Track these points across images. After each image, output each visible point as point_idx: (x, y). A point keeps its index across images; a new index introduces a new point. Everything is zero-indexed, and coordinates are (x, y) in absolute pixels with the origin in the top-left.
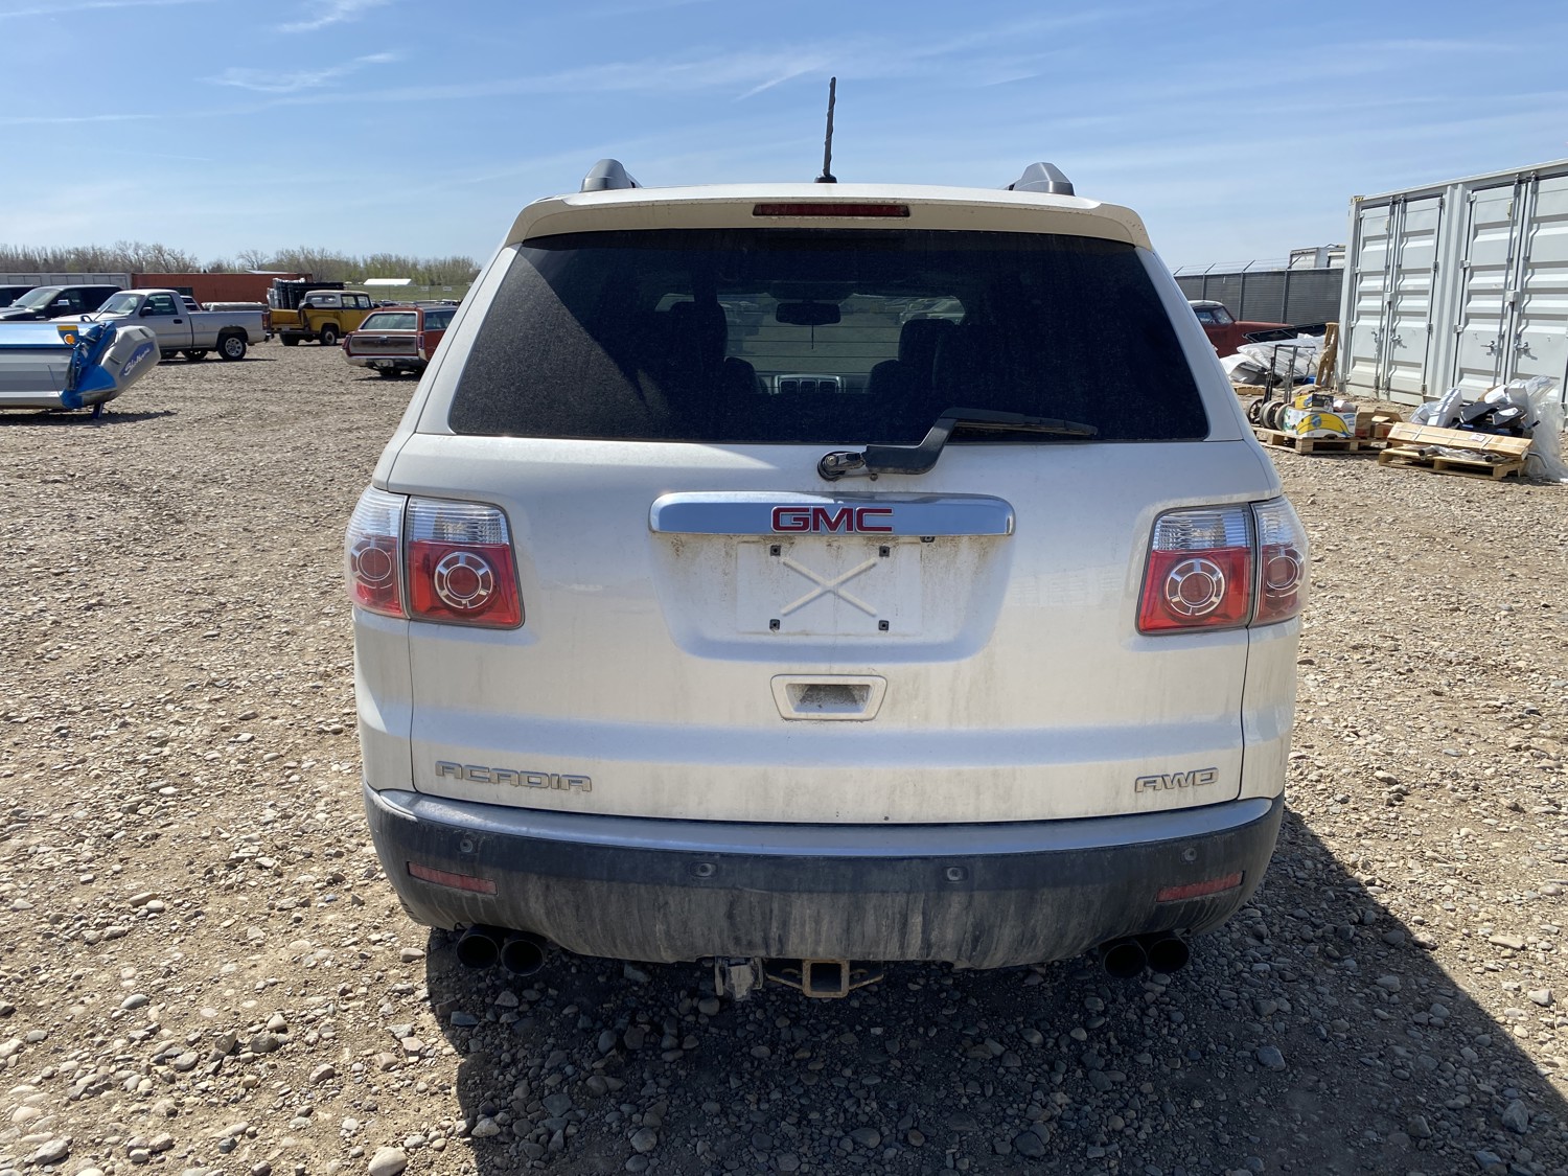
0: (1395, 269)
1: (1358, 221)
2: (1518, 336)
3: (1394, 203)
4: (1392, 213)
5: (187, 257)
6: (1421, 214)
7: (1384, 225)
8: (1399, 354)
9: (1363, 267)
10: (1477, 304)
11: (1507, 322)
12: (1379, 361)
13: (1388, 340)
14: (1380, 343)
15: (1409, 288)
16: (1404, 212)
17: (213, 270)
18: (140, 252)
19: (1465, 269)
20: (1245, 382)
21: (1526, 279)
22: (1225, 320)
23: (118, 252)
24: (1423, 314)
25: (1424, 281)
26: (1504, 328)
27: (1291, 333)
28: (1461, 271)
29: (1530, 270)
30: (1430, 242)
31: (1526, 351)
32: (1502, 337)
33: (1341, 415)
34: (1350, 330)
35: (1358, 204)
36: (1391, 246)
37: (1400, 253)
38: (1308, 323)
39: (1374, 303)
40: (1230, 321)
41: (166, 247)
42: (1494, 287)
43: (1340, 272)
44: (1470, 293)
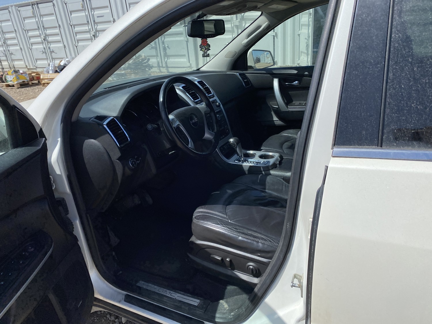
0: (1, 32)
2: (49, 48)
6: (3, 15)
8: (13, 57)
11: (44, 44)
12: (8, 60)
13: (8, 54)
15: (9, 37)
24: (17, 45)
25: (13, 35)
30: (10, 23)
31: (53, 52)
32: (45, 49)
33: (24, 75)
42: (36, 35)
44: (30, 37)
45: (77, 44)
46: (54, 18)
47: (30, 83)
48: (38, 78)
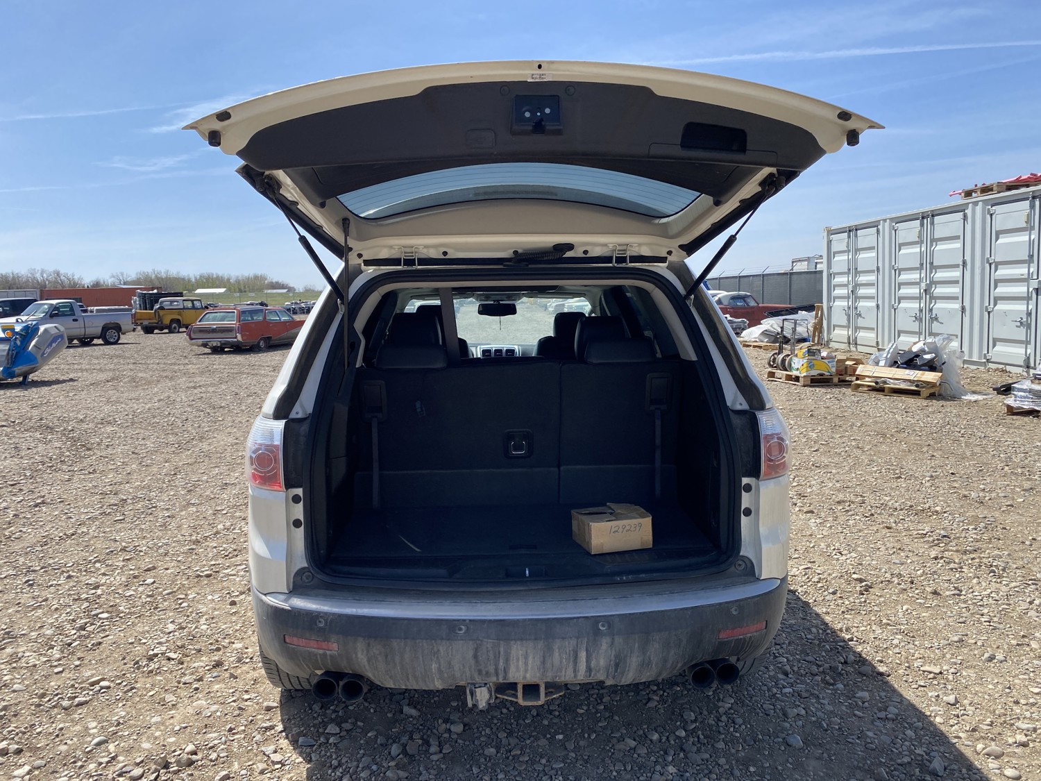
0: (854, 270)
1: (829, 242)
2: (931, 310)
3: (850, 231)
4: (849, 237)
5: (76, 277)
6: (866, 237)
7: (846, 244)
8: (861, 322)
9: (834, 270)
10: (904, 291)
11: (923, 301)
12: (849, 327)
13: (853, 315)
14: (849, 316)
15: (864, 282)
16: (856, 236)
17: (93, 286)
18: (45, 275)
19: (895, 270)
20: (767, 342)
21: (932, 276)
22: (752, 304)
23: (30, 275)
24: (873, 298)
26: (922, 305)
27: (793, 311)
28: (893, 271)
29: (934, 271)
30: (873, 254)
31: (936, 319)
32: (921, 311)
33: (826, 361)
34: (830, 308)
35: (828, 232)
36: (850, 257)
37: (856, 261)
38: (805, 304)
39: (844, 292)
40: (756, 305)
41: (62, 271)
42: (914, 281)
43: (821, 272)
44: (900, 285)
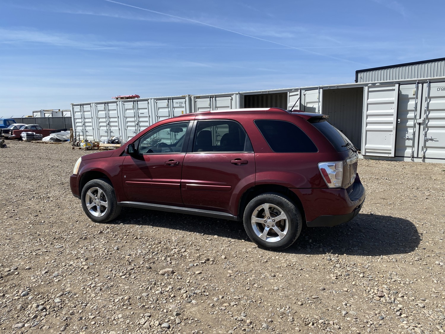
0: (83, 118)
1: (73, 108)
2: (110, 129)
3: (81, 105)
4: (81, 107)
6: (87, 108)
7: (79, 109)
8: (87, 134)
9: (76, 117)
10: (101, 124)
11: (107, 127)
14: (83, 132)
16: (83, 107)
24: (91, 126)
25: (90, 120)
30: (90, 113)
31: (112, 132)
33: (90, 143)
34: (75, 130)
35: (72, 105)
36: (82, 113)
39: (81, 124)
43: (71, 117)
44: (100, 122)
45: (127, 128)
46: (116, 112)
47: (93, 148)
48: (98, 146)
